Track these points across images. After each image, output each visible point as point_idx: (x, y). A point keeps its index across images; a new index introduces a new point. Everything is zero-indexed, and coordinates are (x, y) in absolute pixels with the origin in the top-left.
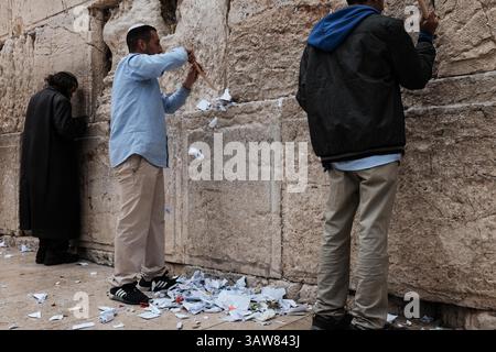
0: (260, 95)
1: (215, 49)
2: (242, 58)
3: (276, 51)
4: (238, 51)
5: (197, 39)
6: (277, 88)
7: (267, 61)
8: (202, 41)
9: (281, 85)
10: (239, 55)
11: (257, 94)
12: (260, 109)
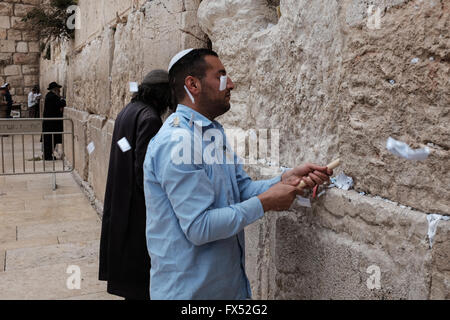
0: (393, 190)
1: (326, 65)
2: (363, 101)
3: (431, 103)
4: (357, 84)
5: (298, 43)
6: (428, 190)
7: (410, 119)
8: (306, 48)
9: (437, 186)
10: (358, 92)
11: (389, 187)
12: (389, 224)
